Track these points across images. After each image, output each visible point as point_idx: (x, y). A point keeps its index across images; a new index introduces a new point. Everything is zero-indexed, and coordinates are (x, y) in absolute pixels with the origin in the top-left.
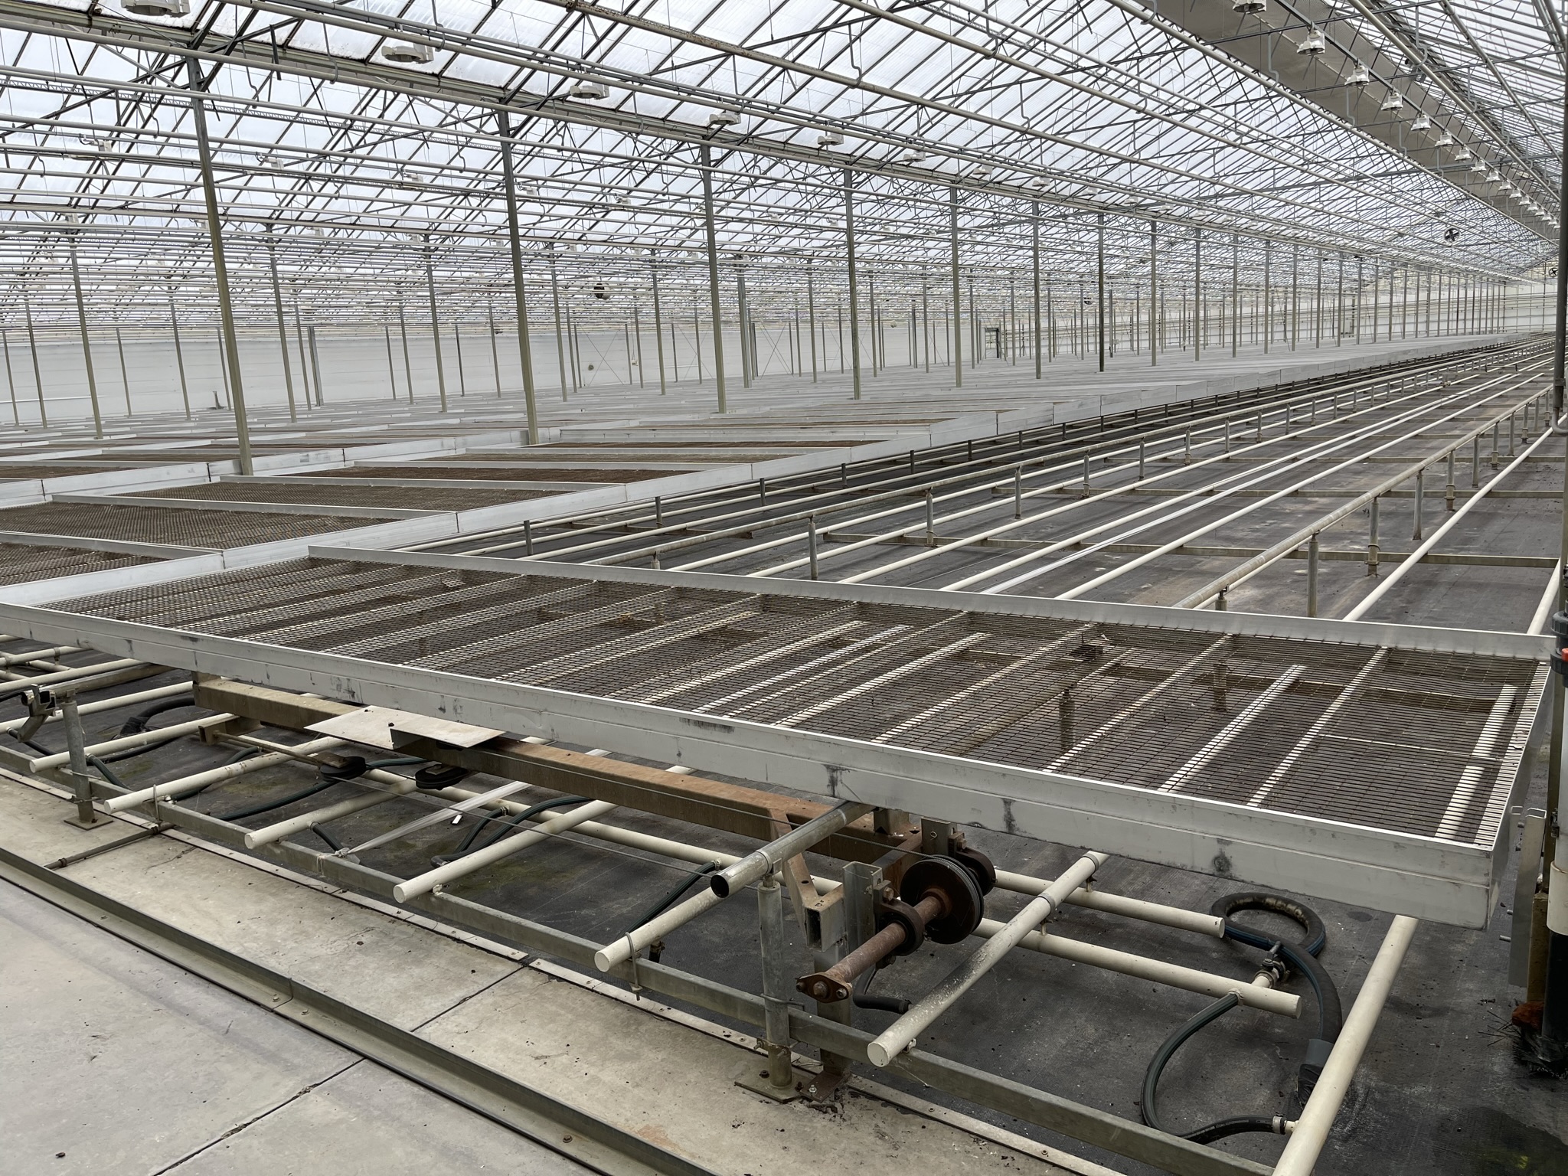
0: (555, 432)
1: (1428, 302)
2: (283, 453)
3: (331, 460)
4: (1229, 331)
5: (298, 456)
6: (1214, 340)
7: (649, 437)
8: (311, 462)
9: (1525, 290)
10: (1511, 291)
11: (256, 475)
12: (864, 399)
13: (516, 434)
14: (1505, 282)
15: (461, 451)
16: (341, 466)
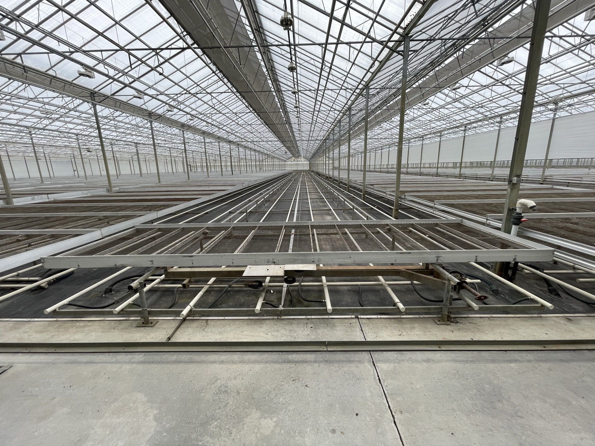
0: (117, 189)
1: (268, 164)
2: (25, 197)
3: (44, 198)
4: (245, 168)
5: (30, 198)
6: (243, 169)
7: (142, 190)
8: (36, 199)
9: (288, 163)
10: (286, 163)
11: (15, 204)
12: (190, 180)
13: (105, 189)
14: (285, 161)
15: (89, 195)
16: (47, 200)
